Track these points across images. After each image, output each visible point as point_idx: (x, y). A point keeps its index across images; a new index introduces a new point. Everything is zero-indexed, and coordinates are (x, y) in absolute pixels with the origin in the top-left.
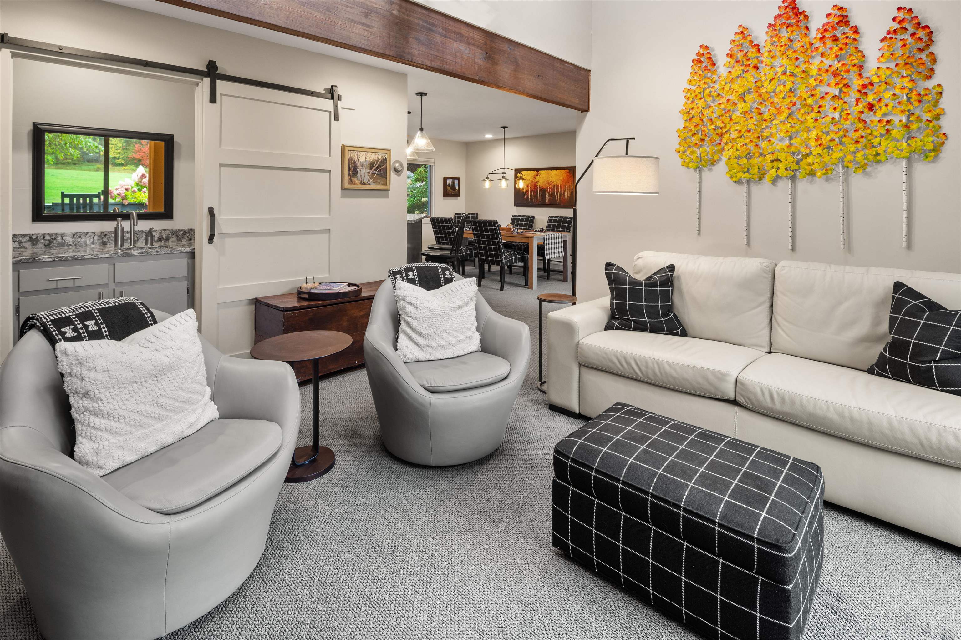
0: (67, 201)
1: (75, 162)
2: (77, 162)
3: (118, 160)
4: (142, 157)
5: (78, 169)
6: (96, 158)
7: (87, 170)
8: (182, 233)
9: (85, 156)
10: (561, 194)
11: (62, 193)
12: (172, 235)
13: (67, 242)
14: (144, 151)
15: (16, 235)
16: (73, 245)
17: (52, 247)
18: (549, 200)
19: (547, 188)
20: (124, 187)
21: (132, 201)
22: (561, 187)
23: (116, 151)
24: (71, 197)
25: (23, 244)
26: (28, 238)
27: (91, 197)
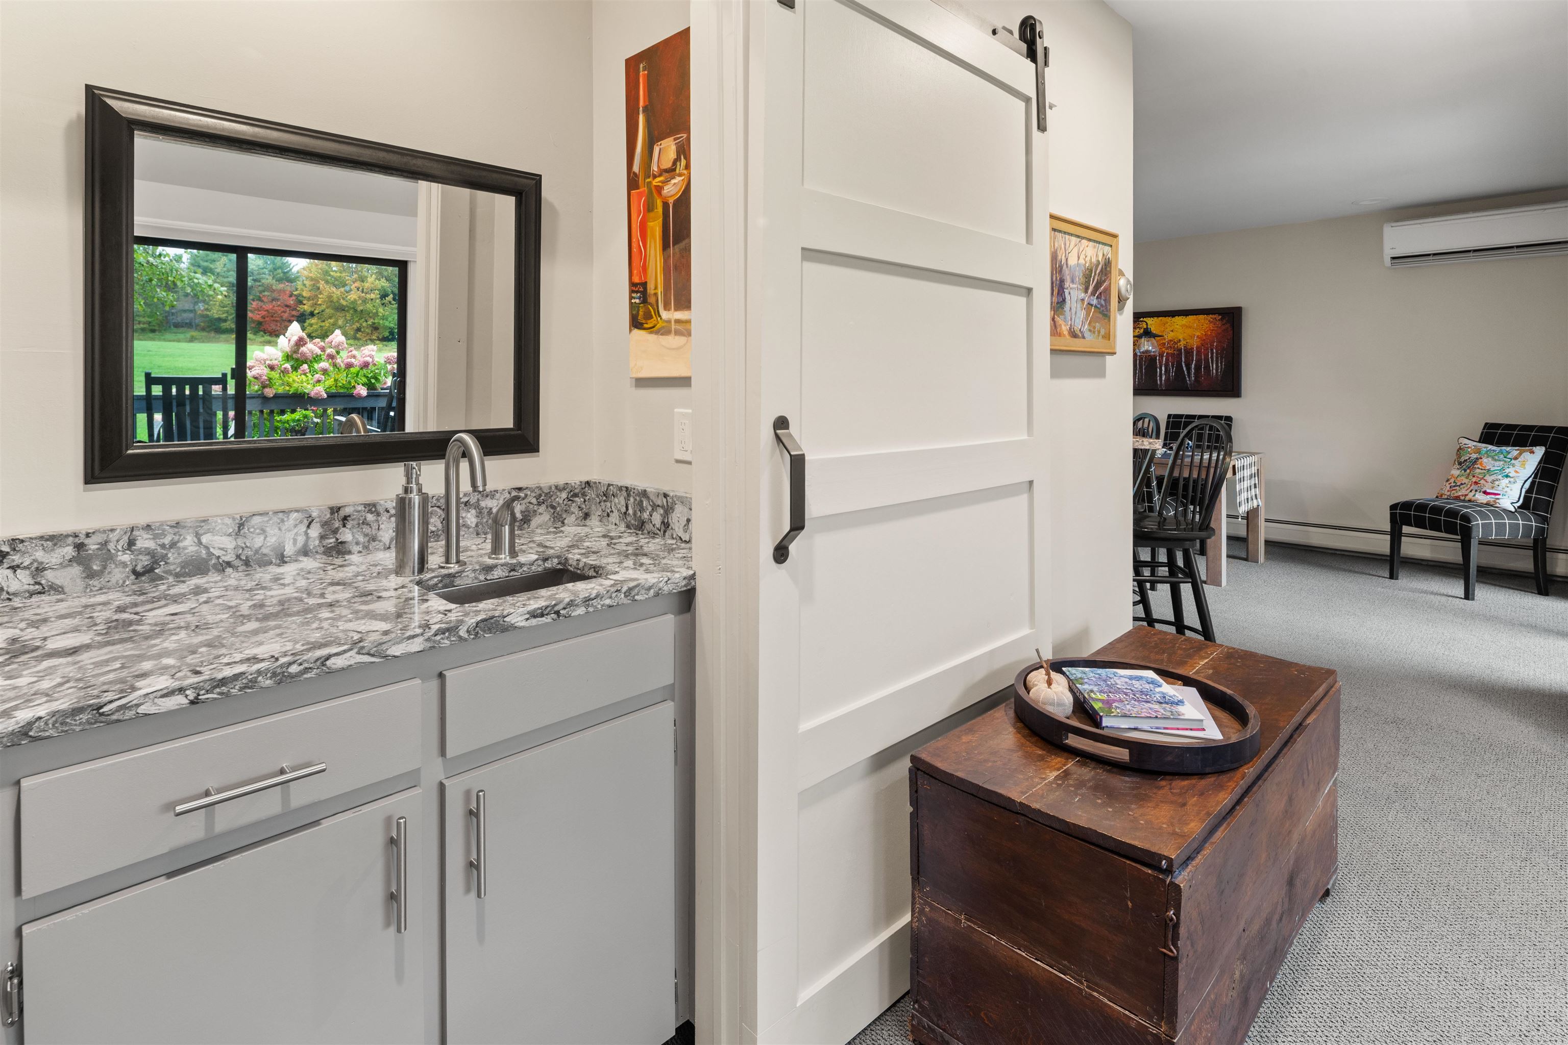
0: (157, 390)
1: (153, 328)
2: (156, 328)
3: (225, 324)
4: (263, 317)
5: (160, 340)
6: (188, 321)
7: (174, 341)
8: (564, 495)
9: (171, 318)
10: (1198, 368)
11: (148, 375)
12: (539, 504)
13: (217, 552)
14: (266, 308)
15: (22, 541)
16: (237, 563)
17: (161, 578)
18: (1167, 379)
19: (1161, 355)
20: (267, 362)
21: (281, 390)
22: (1199, 352)
23: (222, 309)
24: (166, 382)
25: (50, 576)
26: (69, 551)
27: (209, 382)
